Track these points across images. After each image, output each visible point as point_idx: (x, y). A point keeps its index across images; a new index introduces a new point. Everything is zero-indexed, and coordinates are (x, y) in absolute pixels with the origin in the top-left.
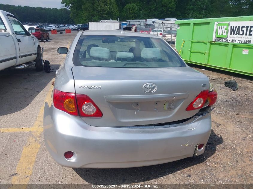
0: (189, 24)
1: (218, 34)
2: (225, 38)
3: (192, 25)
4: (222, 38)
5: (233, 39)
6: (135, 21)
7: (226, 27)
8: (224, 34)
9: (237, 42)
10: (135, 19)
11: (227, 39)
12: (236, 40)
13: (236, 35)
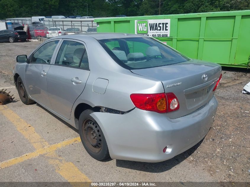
0: (109, 22)
1: (140, 30)
2: (147, 34)
3: (112, 23)
4: (144, 34)
5: (153, 34)
6: (18, 20)
7: (145, 24)
8: (144, 30)
9: (156, 36)
10: (17, 17)
11: (148, 34)
12: (155, 35)
13: (155, 30)
